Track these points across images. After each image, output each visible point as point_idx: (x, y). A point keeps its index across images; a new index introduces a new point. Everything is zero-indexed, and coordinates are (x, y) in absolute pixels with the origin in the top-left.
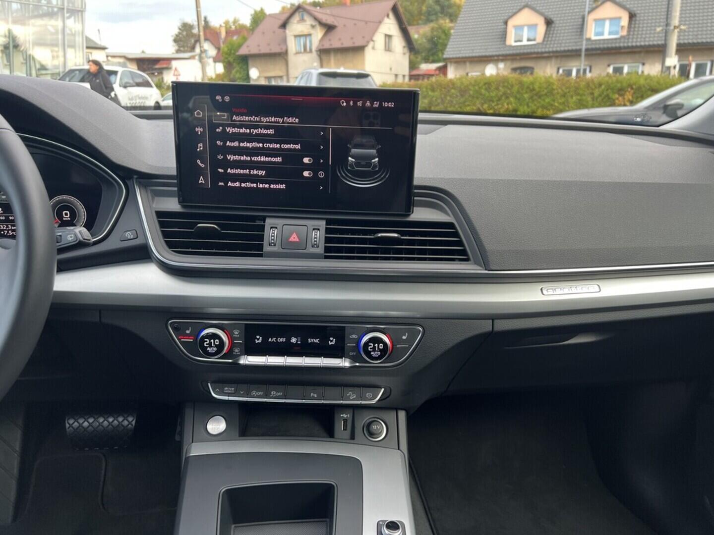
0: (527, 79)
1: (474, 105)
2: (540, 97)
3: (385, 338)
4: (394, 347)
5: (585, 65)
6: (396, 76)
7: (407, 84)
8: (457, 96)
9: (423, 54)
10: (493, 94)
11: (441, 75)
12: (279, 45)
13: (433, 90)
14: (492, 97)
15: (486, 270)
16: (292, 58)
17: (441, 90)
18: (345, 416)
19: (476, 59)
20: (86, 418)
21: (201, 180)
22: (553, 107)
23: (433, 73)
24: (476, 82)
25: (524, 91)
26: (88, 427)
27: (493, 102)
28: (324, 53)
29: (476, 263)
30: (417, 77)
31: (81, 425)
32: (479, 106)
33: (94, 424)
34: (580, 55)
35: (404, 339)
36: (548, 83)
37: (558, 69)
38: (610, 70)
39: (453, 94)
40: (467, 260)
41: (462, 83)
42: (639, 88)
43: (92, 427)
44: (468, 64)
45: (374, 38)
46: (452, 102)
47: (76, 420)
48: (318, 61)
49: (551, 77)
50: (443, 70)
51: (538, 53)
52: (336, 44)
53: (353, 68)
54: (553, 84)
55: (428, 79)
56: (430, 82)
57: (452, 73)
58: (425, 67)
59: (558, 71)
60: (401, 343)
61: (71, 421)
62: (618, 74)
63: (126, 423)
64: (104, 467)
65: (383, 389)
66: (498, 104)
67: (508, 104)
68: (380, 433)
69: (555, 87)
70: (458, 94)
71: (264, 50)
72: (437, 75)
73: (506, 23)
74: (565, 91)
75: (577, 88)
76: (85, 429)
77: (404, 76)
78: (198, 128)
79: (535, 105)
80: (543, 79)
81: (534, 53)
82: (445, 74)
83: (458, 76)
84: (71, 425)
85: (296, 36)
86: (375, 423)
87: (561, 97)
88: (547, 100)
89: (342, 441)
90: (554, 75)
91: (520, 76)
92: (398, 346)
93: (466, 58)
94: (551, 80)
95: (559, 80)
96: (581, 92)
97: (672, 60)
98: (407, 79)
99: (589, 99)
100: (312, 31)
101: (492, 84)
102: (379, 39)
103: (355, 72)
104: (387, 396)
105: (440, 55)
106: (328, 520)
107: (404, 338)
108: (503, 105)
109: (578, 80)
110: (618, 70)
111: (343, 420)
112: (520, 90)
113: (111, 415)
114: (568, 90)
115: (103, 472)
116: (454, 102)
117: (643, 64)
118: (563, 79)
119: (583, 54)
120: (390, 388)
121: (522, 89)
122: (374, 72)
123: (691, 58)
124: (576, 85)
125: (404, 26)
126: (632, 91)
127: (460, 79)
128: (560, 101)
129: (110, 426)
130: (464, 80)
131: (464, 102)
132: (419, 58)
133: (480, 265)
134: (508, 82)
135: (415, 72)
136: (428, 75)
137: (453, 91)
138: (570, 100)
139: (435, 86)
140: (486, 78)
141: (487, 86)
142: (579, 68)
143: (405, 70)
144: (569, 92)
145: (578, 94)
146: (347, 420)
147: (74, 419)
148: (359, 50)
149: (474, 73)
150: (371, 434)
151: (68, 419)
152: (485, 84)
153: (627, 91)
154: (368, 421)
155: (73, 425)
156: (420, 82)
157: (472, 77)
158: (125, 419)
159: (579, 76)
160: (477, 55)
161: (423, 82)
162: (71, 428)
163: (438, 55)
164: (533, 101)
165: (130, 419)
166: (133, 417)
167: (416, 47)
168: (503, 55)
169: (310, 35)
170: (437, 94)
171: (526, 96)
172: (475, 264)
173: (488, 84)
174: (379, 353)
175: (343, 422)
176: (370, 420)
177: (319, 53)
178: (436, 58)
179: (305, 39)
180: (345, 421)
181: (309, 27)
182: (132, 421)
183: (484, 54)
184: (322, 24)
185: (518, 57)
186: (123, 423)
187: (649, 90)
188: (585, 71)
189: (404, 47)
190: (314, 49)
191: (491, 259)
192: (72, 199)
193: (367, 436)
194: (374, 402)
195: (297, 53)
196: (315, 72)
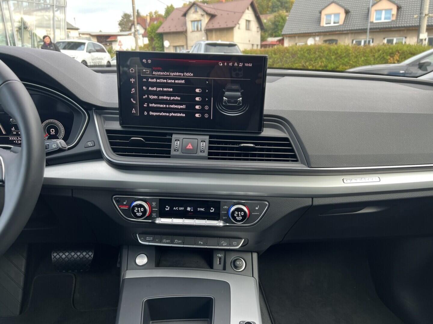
0: (333, 47)
1: (300, 63)
2: (341, 58)
3: (245, 209)
4: (251, 214)
5: (369, 38)
6: (253, 45)
7: (259, 50)
8: (290, 57)
9: (270, 32)
10: (312, 56)
11: (280, 45)
12: (182, 26)
13: (275, 54)
14: (311, 58)
15: (308, 167)
16: (189, 34)
17: (280, 54)
18: (220, 255)
19: (302, 35)
20: (64, 252)
21: (134, 111)
22: (350, 64)
23: (275, 43)
24: (302, 49)
25: (331, 54)
26: (65, 258)
27: (312, 61)
28: (209, 31)
29: (303, 163)
30: (265, 46)
31: (61, 257)
32: (303, 64)
34: (366, 32)
35: (257, 210)
36: (347, 49)
38: (385, 41)
39: (288, 56)
40: (297, 161)
41: (293, 49)
42: (403, 53)
43: (68, 258)
44: (297, 38)
45: (240, 22)
46: (287, 61)
47: (58, 254)
48: (205, 36)
49: (348, 45)
50: (281, 41)
51: (340, 31)
52: (216, 26)
53: (227, 41)
54: (349, 50)
55: (272, 47)
56: (273, 49)
57: (287, 44)
58: (270, 40)
59: (352, 42)
60: (255, 212)
61: (55, 254)
62: (390, 44)
63: (87, 256)
64: (74, 282)
65: (243, 240)
66: (315, 63)
67: (321, 63)
68: (241, 267)
69: (350, 52)
70: (291, 56)
71: (173, 30)
72: (278, 44)
73: (320, 13)
74: (357, 54)
75: (364, 53)
76: (63, 259)
77: (257, 45)
78: (132, 79)
79: (338, 63)
80: (343, 47)
81: (338, 31)
82: (283, 44)
83: (291, 45)
84: (55, 257)
85: (192, 21)
86: (238, 260)
87: (354, 58)
88: (346, 60)
89: (217, 271)
90: (350, 45)
91: (328, 45)
92: (253, 214)
93: (296, 34)
94: (348, 48)
95: (353, 48)
96: (367, 55)
97: (424, 35)
98: (259, 47)
99: (372, 59)
100: (202, 18)
101: (312, 50)
102: (242, 23)
103: (228, 43)
104: (246, 244)
105: (280, 32)
106: (209, 319)
107: (257, 208)
108: (318, 63)
109: (365, 47)
110: (391, 42)
111: (219, 258)
112: (329, 53)
113: (78, 251)
114: (359, 54)
115: (74, 286)
116: (288, 61)
117: (406, 37)
118: (356, 47)
119: (368, 31)
120: (248, 240)
121: (330, 53)
122: (239, 43)
124: (364, 50)
125: (258, 15)
126: (399, 55)
127: (292, 47)
128: (354, 60)
129: (79, 258)
130: (294, 47)
131: (295, 61)
132: (267, 34)
133: (304, 164)
134: (321, 49)
135: (264, 43)
136: (272, 45)
137: (287, 54)
138: (360, 60)
139: (276, 51)
140: (308, 46)
141: (308, 51)
142: (365, 40)
143: (259, 42)
144: (359, 55)
145: (365, 56)
146: (221, 258)
147: (57, 253)
148: (230, 29)
149: (300, 43)
150: (236, 267)
151: (53, 253)
152: (307, 50)
153: (396, 54)
154: (234, 259)
155: (57, 257)
156: (267, 49)
157: (299, 46)
158: (87, 253)
159: (366, 45)
160: (302, 32)
161: (269, 49)
162: (55, 258)
163: (278, 33)
164: (337, 60)
165: (90, 254)
166: (92, 252)
167: (265, 27)
168: (318, 32)
169: (200, 20)
170: (278, 56)
171: (333, 57)
172: (302, 163)
173: (309, 50)
174: (241, 218)
176: (236, 258)
177: (206, 31)
178: (277, 34)
179: (197, 24)
180: (220, 258)
181: (200, 15)
183: (307, 32)
184: (208, 14)
185: (328, 34)
187: (409, 54)
188: (369, 42)
189: (258, 28)
190: (203, 28)
191: (312, 160)
192: (56, 122)
193: (233, 268)
194: (237, 247)
195: (193, 31)
196: (203, 43)
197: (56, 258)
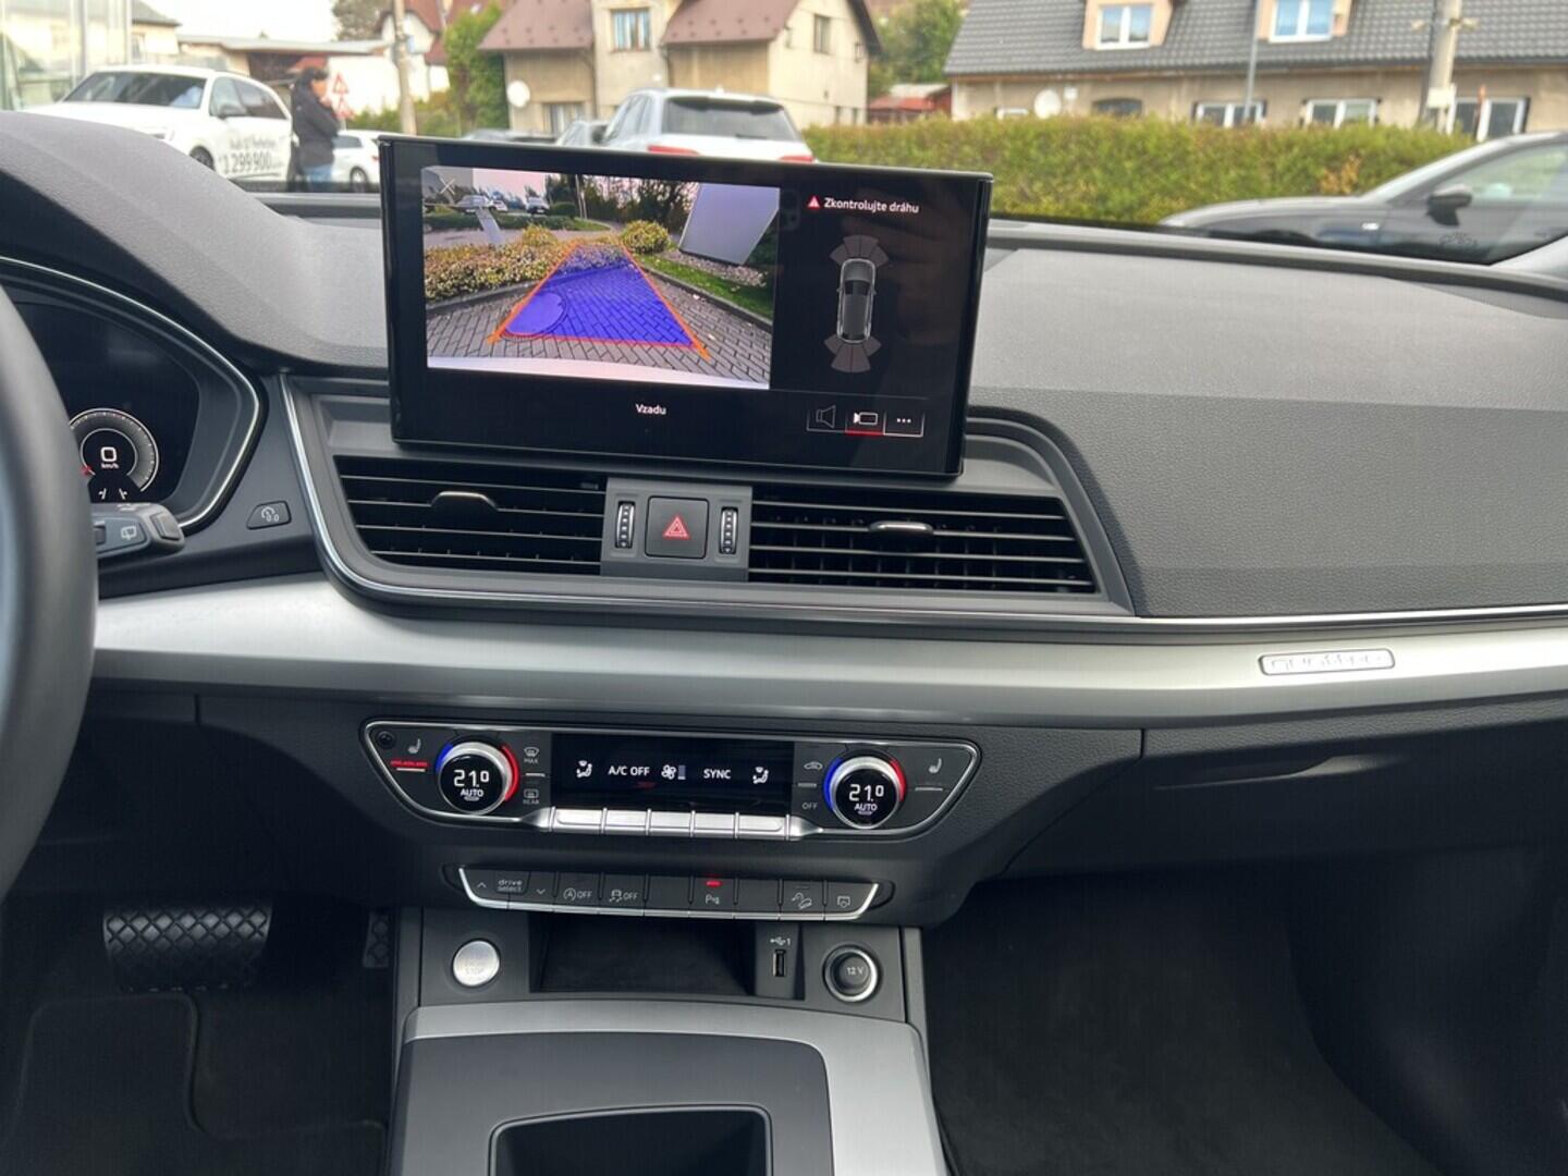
0: (1130, 126)
1: (1013, 182)
3: (888, 771)
4: (910, 790)
5: (1254, 100)
8: (976, 161)
9: (900, 63)
10: (1054, 159)
11: (940, 113)
12: (576, 30)
13: (922, 145)
14: (1052, 166)
15: (1136, 616)
16: (606, 64)
17: (940, 146)
18: (780, 942)
19: (1015, 79)
20: (152, 916)
22: (1187, 193)
23: (920, 106)
24: (1018, 132)
25: (1124, 154)
27: (1054, 176)
28: (677, 52)
29: (1115, 597)
30: (884, 114)
31: (139, 934)
32: (1023, 184)
33: (171, 932)
34: (1244, 77)
35: (934, 774)
36: (1177, 138)
37: (1195, 106)
38: (1308, 113)
39: (968, 156)
40: (1092, 589)
41: (987, 132)
42: (1373, 156)
43: (167, 938)
44: (998, 91)
45: (791, 23)
47: (128, 923)
48: (664, 70)
49: (1180, 125)
50: (941, 100)
51: (1152, 69)
52: (706, 33)
53: (742, 90)
54: (1186, 140)
55: (910, 118)
56: (915, 127)
57: (963, 109)
58: (903, 92)
59: (1194, 113)
60: (928, 783)
61: (117, 925)
62: (1325, 124)
63: (247, 929)
64: (193, 1029)
65: (876, 887)
66: (1065, 182)
67: (1086, 184)
68: (862, 986)
70: (978, 157)
71: (543, 41)
72: (929, 111)
74: (1214, 156)
75: (1239, 151)
76: (150, 943)
77: (855, 111)
79: (1148, 187)
80: (1166, 129)
81: (1144, 68)
82: (948, 110)
83: (978, 115)
84: (115, 935)
85: (614, 12)
86: (851, 960)
87: (1203, 171)
88: (1173, 176)
89: (771, 1002)
90: (1190, 124)
91: (1112, 120)
92: (917, 789)
93: (996, 74)
94: (1184, 132)
95: (1199, 133)
96: (1248, 161)
97: (1443, 95)
98: (862, 118)
99: (1264, 176)
100: (651, 3)
101: (1054, 136)
102: (801, 25)
103: (749, 98)
104: (885, 898)
105: (936, 65)
107: (933, 770)
108: (1076, 184)
109: (1240, 133)
110: (1326, 117)
111: (776, 950)
112: (1115, 151)
113: (211, 911)
114: (1219, 154)
115: (192, 1040)
117: (1379, 101)
118: (1208, 131)
119: (1251, 72)
120: (894, 886)
121: (1120, 150)
122: (793, 101)
123: (1483, 92)
126: (1358, 162)
127: (982, 123)
128: (1201, 179)
129: (210, 937)
130: (989, 125)
132: (890, 70)
133: (1121, 603)
134: (1088, 134)
135: (878, 104)
136: (909, 111)
137: (967, 149)
138: (1222, 177)
139: (928, 136)
140: (1040, 123)
141: (1042, 140)
142: (1240, 105)
143: (860, 101)
144: (1220, 160)
146: (785, 951)
147: (123, 919)
148: (759, 46)
149: (1008, 110)
150: (843, 986)
151: (109, 921)
152: (1038, 136)
153: (1347, 160)
154: (835, 955)
155: (122, 935)
156: (892, 126)
157: (1006, 120)
158: (246, 919)
159: (1241, 123)
160: (1019, 66)
161: (901, 127)
162: (116, 942)
163: (933, 64)
164: (1142, 178)
165: (258, 919)
166: (265, 915)
167: (883, 44)
168: (1074, 73)
169: (645, 9)
170: (931, 154)
172: (1110, 600)
173: (1046, 135)
174: (874, 807)
175: (775, 956)
176: (841, 952)
177: (665, 52)
178: (926, 70)
179: (634, 21)
180: (781, 953)
182: (262, 924)
183: (1033, 65)
185: (1108, 78)
186: (240, 930)
187: (1393, 160)
188: (1253, 111)
189: (857, 45)
190: (655, 41)
191: (1150, 588)
192: (123, 417)
193: (832, 989)
194: (853, 916)
195: (616, 51)
196: (659, 97)
197: (119, 940)
